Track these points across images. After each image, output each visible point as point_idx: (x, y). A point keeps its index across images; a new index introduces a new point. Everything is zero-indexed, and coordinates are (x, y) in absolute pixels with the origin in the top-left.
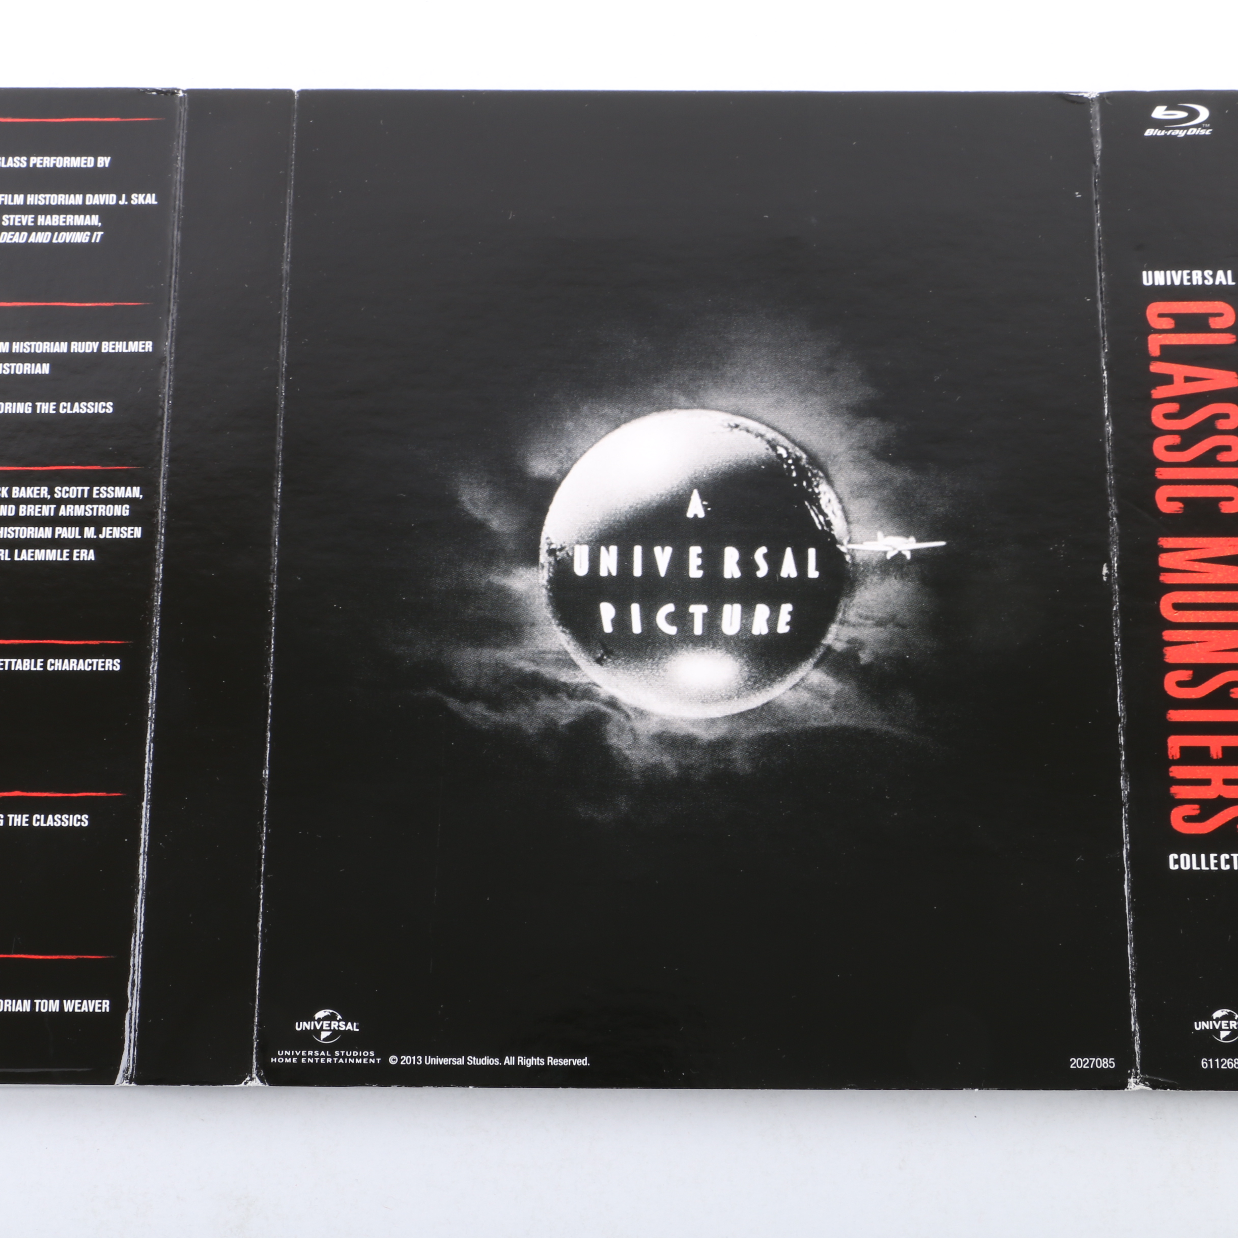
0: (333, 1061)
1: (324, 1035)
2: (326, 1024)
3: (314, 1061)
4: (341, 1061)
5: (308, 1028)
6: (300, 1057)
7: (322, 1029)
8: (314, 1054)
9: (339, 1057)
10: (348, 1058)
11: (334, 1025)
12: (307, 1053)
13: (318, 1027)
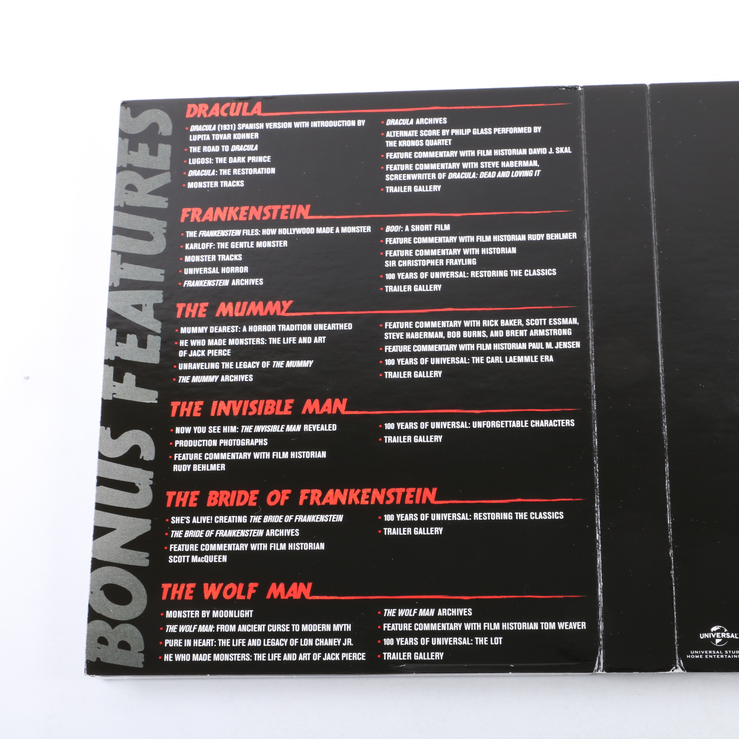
0: (724, 657)
1: (717, 641)
2: (718, 634)
3: (713, 657)
4: (729, 656)
5: (708, 637)
6: (704, 654)
7: (716, 638)
8: (712, 652)
9: (728, 655)
10: (733, 655)
11: (723, 635)
12: (708, 652)
13: (714, 636)
